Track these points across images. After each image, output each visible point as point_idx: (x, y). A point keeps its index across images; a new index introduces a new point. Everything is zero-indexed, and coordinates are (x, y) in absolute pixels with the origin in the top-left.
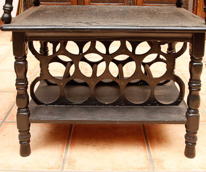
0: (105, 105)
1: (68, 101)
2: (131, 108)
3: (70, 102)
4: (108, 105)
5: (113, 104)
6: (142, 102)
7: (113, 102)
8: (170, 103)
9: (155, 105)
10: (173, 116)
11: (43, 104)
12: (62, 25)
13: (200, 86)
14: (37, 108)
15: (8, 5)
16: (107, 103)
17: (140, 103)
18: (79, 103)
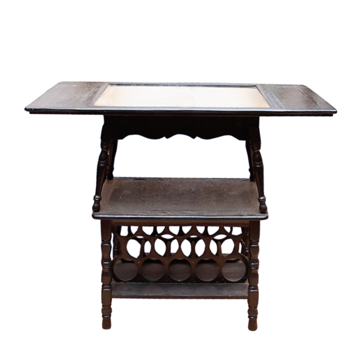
0: (178, 282)
1: (145, 279)
2: (201, 285)
3: (147, 280)
4: (181, 282)
5: (185, 282)
6: (211, 280)
7: (185, 279)
8: (237, 280)
9: (223, 282)
10: (237, 292)
11: (122, 281)
12: (142, 214)
13: (258, 265)
14: (117, 285)
15: (97, 197)
16: (179, 281)
17: (209, 281)
18: (155, 280)
